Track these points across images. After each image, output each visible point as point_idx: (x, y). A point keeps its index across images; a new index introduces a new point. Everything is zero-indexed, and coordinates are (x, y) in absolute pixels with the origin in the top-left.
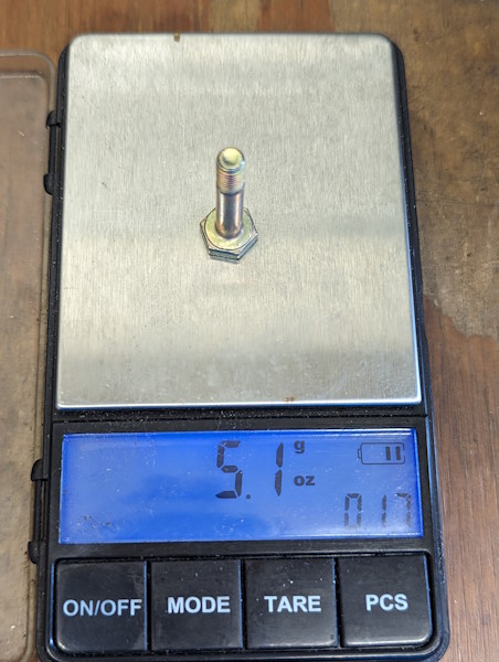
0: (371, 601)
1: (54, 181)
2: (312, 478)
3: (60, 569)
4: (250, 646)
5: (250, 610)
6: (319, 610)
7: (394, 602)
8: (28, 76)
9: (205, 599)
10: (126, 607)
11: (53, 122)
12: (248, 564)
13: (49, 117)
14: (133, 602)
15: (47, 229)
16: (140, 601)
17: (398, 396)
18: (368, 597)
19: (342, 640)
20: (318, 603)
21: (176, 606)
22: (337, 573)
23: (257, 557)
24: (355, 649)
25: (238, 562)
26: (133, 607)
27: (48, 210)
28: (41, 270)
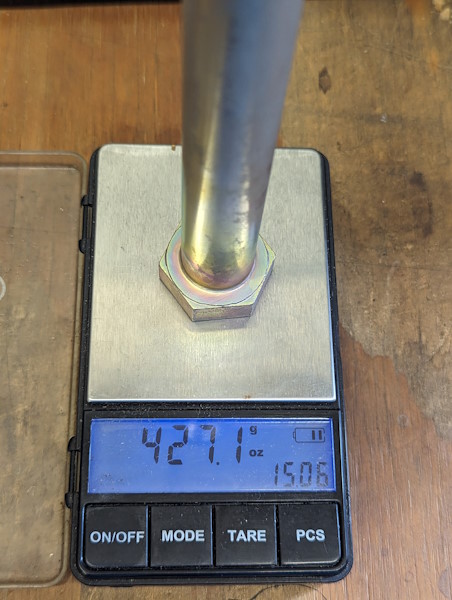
0: (300, 534)
1: (87, 244)
2: (261, 451)
3: (88, 510)
4: (217, 564)
5: (217, 539)
6: (265, 540)
7: (316, 535)
8: (66, 169)
9: (187, 532)
10: (133, 537)
11: (86, 203)
12: (217, 508)
13: (83, 200)
14: (138, 533)
16: (143, 532)
17: (321, 396)
18: (298, 531)
19: (279, 561)
20: (264, 535)
21: (167, 536)
22: (277, 515)
23: (224, 505)
24: (288, 567)
25: (210, 507)
26: (138, 537)
28: (75, 305)
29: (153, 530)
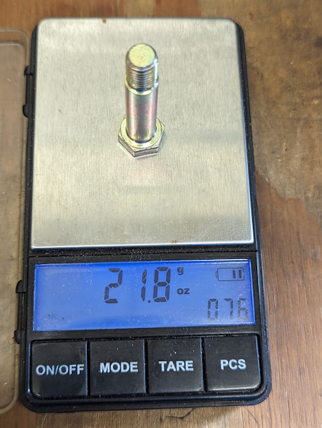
0: (224, 363)
1: (29, 109)
2: (188, 290)
3: (34, 346)
4: (150, 392)
5: (150, 370)
6: (192, 369)
7: (238, 364)
8: (13, 44)
9: (122, 364)
10: (75, 369)
11: (28, 72)
12: (149, 342)
13: (26, 70)
14: (79, 366)
15: (25, 139)
16: (83, 365)
17: (240, 239)
18: (222, 361)
19: (206, 388)
20: (192, 365)
21: (105, 368)
22: (203, 347)
23: (154, 338)
24: (214, 393)
25: (143, 341)
26: (79, 369)
27: (25, 126)
28: (21, 164)
29: (92, 363)
